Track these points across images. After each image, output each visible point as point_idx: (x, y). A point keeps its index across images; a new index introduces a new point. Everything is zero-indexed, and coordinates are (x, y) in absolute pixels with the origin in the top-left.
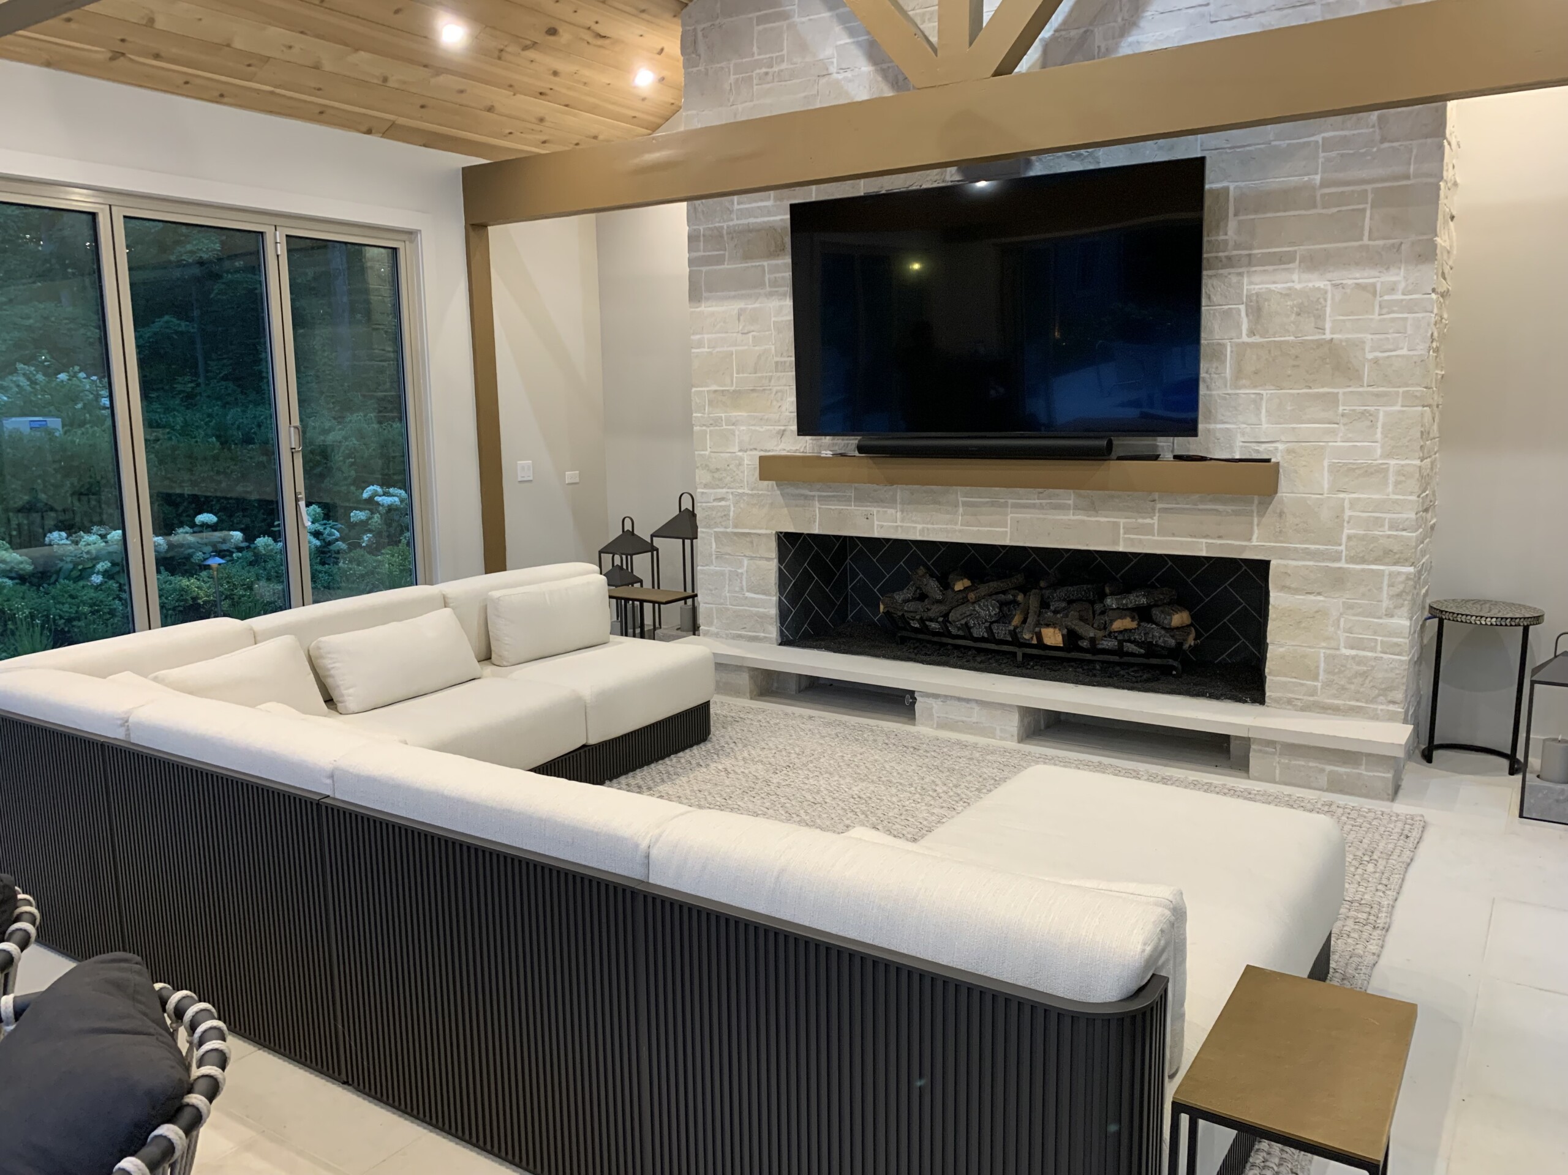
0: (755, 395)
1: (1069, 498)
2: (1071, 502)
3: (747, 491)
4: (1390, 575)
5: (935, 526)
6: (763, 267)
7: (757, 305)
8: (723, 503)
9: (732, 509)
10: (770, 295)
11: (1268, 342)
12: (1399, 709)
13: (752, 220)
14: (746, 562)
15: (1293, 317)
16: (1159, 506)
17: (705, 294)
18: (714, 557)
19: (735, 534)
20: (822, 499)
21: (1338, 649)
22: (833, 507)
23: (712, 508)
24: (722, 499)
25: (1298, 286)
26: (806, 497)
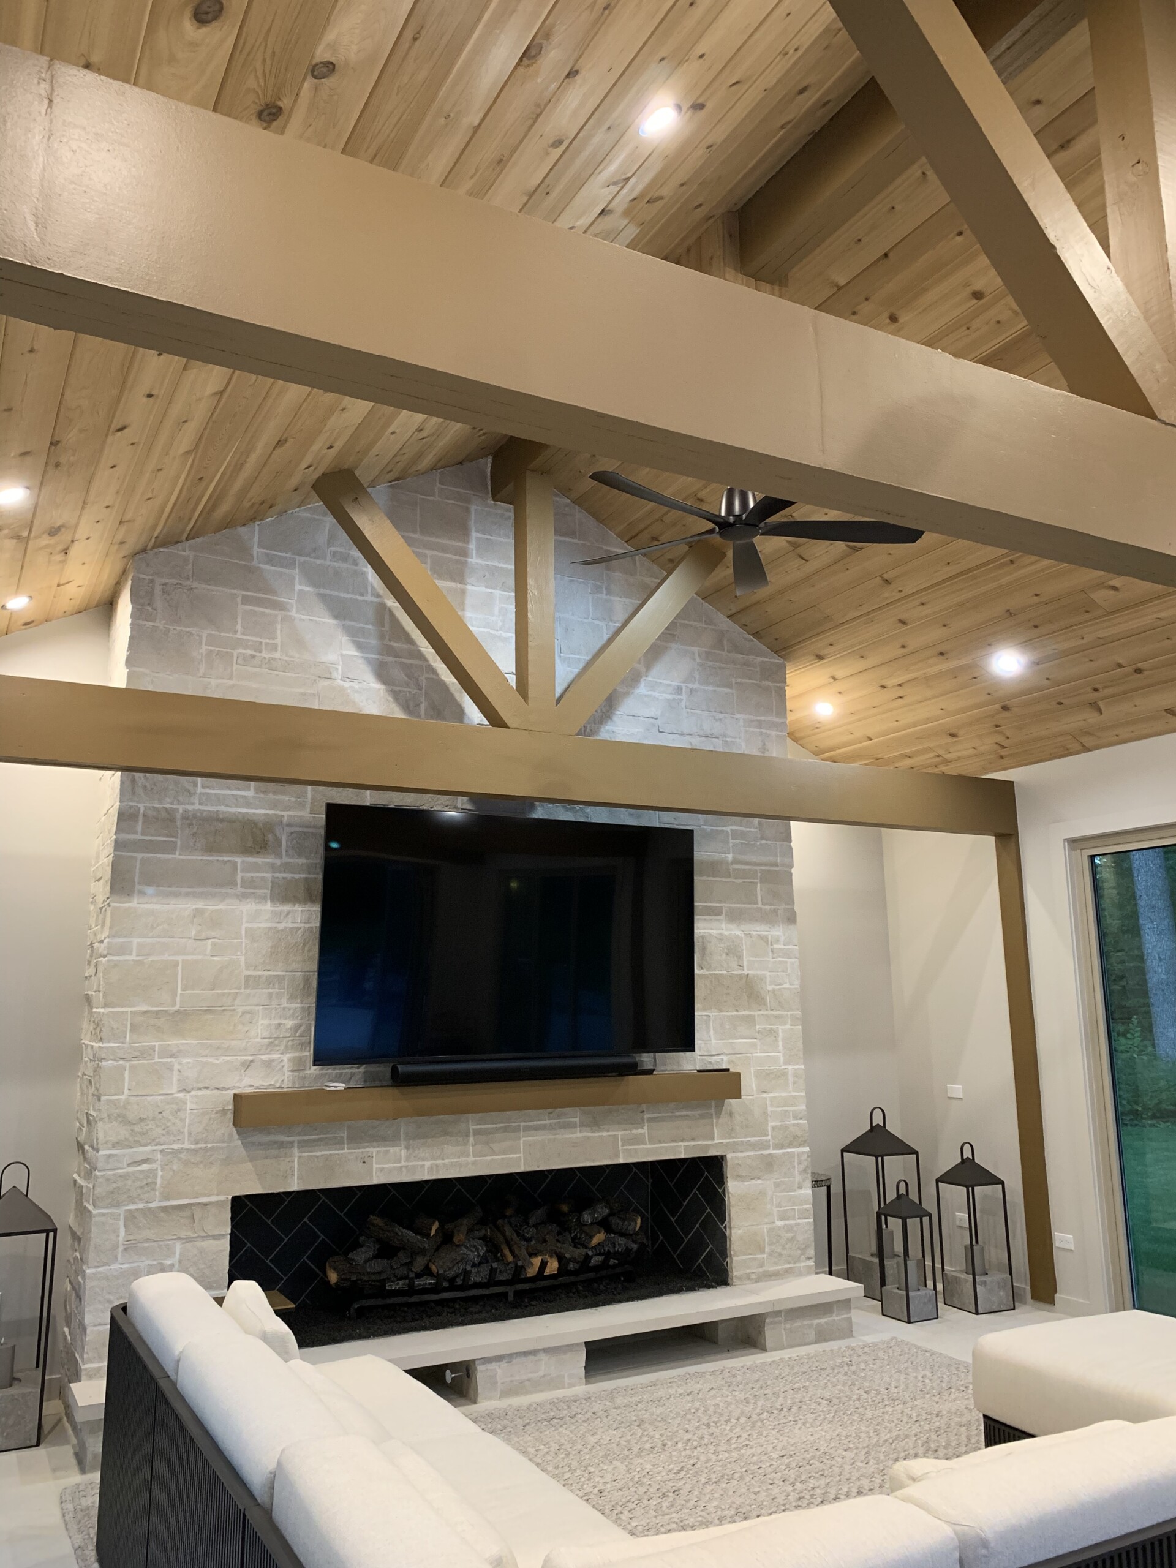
0: (210, 1016)
1: (575, 1116)
3: (187, 1146)
5: (446, 1161)
6: (235, 864)
7: (221, 907)
8: (145, 1167)
9: (160, 1173)
10: (243, 896)
11: (711, 975)
12: (811, 1263)
13: (222, 808)
14: (178, 1247)
15: (724, 956)
16: (647, 1116)
17: (137, 887)
18: (121, 1248)
19: (164, 1209)
20: (302, 1145)
21: (774, 1223)
22: (319, 1154)
23: (125, 1177)
24: (146, 1161)
26: (281, 1145)
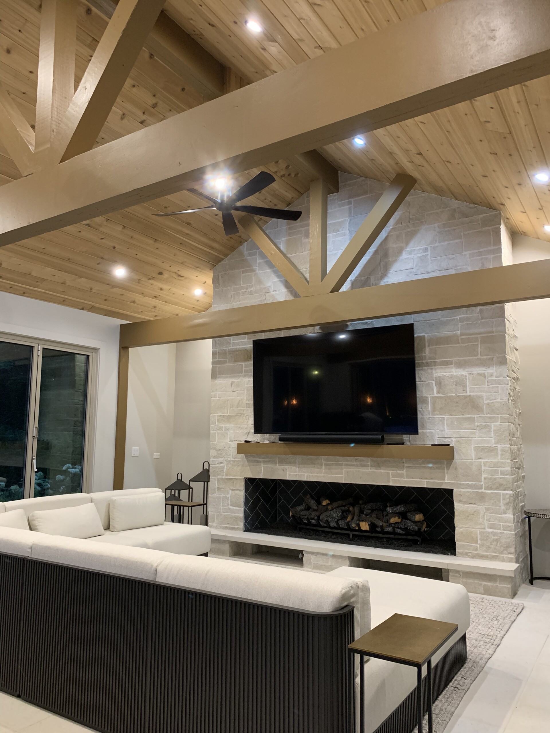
0: (237, 417)
1: (368, 461)
2: (369, 463)
3: (232, 459)
4: (503, 495)
5: (313, 474)
6: (242, 365)
7: (239, 380)
8: (221, 465)
9: (225, 467)
10: (244, 376)
11: (445, 396)
12: (512, 556)
13: (238, 347)
14: (230, 492)
15: (454, 386)
16: (406, 465)
17: (218, 376)
18: (216, 490)
19: (227, 479)
20: (264, 462)
21: (485, 529)
22: (269, 466)
23: (216, 467)
24: (221, 463)
25: (455, 374)
26: (258, 462)
